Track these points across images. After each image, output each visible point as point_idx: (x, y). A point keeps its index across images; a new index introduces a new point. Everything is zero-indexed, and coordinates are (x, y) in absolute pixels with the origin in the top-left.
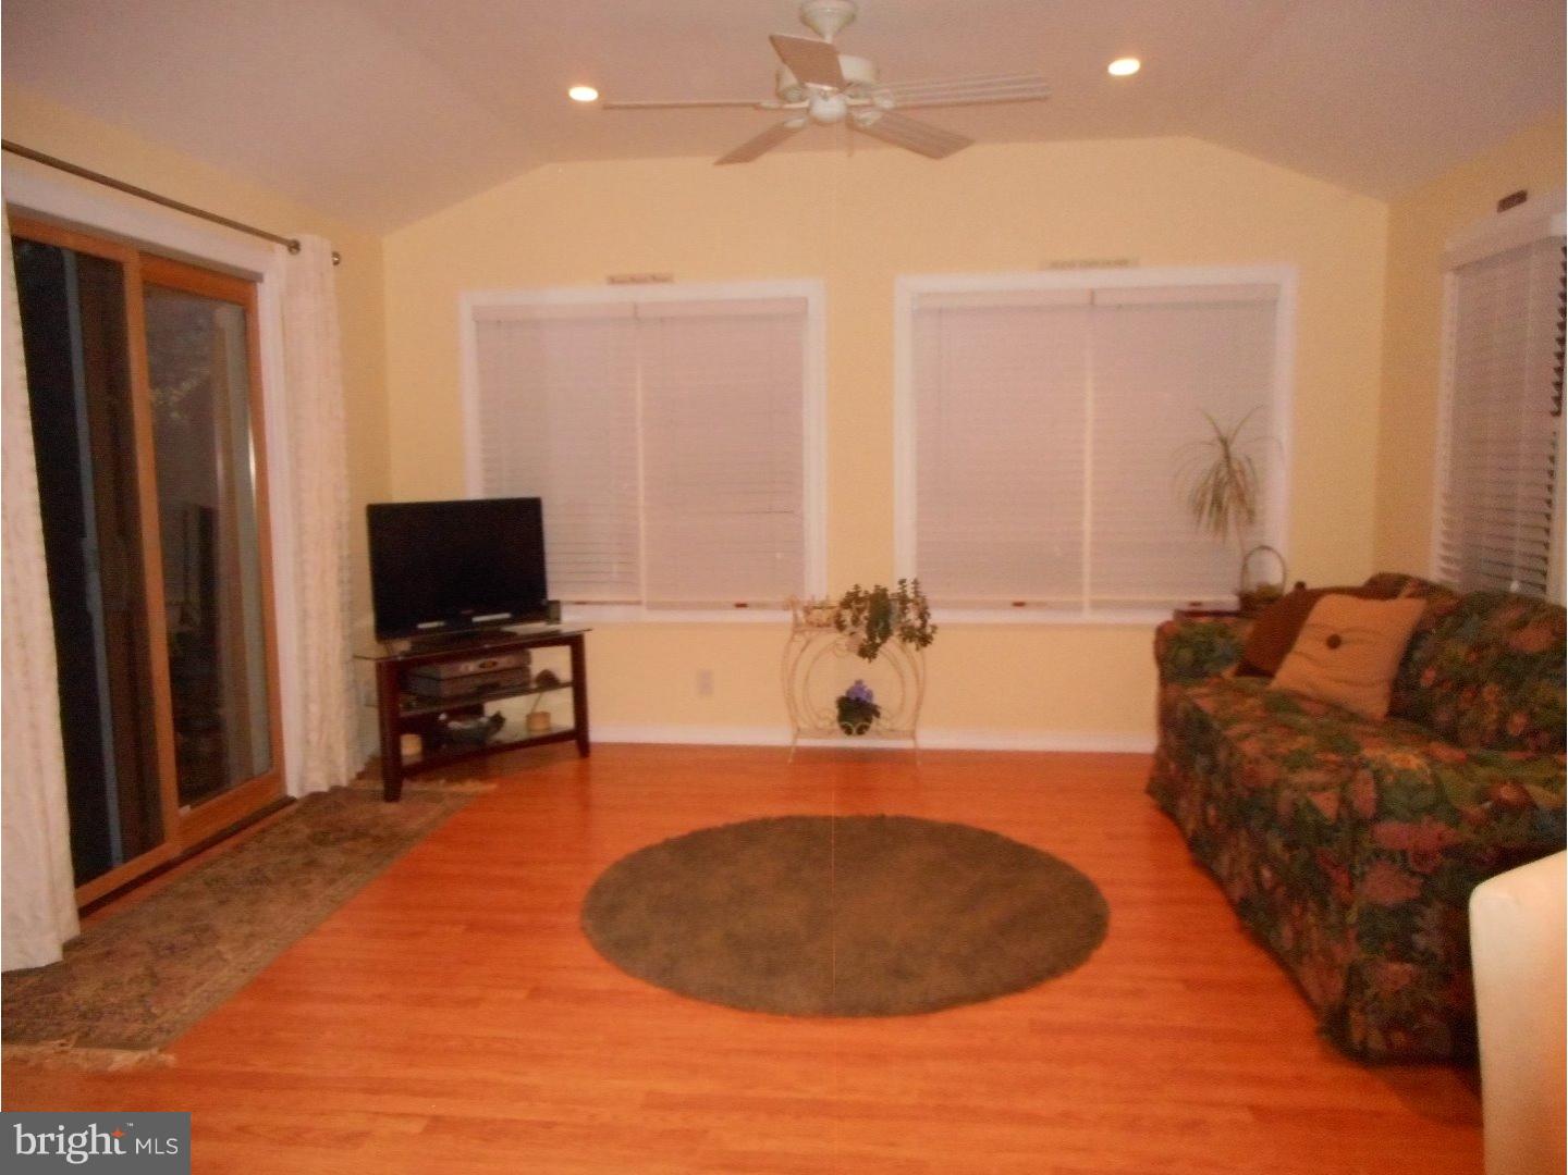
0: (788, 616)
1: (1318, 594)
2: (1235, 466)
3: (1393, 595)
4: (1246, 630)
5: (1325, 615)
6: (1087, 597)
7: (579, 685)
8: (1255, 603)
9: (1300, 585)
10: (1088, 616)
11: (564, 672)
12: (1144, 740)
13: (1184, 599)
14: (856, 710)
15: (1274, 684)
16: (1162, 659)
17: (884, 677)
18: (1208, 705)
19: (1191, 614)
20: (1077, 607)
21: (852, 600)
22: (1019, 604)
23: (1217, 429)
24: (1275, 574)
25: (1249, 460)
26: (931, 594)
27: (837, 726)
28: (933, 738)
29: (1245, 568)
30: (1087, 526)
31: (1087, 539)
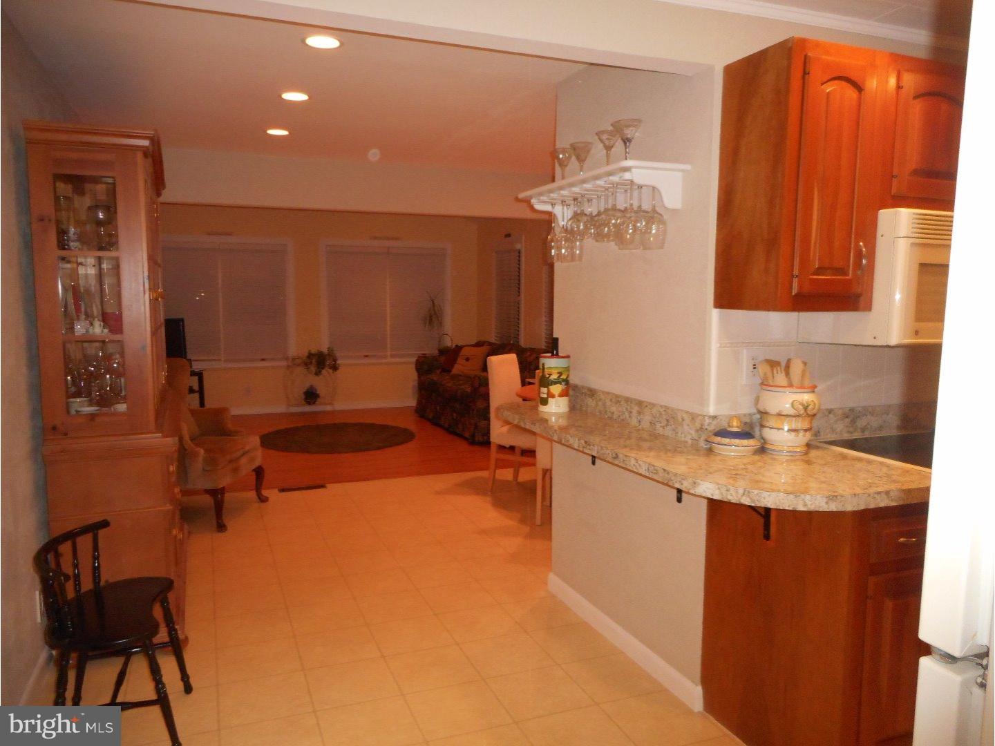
0: (284, 363)
1: (462, 347)
2: (436, 308)
3: (482, 345)
4: (443, 359)
5: (464, 352)
6: (389, 353)
7: (201, 391)
8: (443, 351)
9: (457, 345)
10: (390, 360)
11: (196, 387)
12: (412, 402)
13: (420, 352)
14: (311, 396)
15: (452, 373)
16: (418, 370)
17: (320, 383)
18: (435, 379)
19: (424, 356)
20: (385, 357)
21: (310, 355)
22: (367, 356)
23: (430, 297)
24: (448, 343)
25: (440, 306)
26: (338, 354)
27: (303, 402)
28: (340, 405)
29: (440, 341)
30: (388, 328)
31: (388, 333)
